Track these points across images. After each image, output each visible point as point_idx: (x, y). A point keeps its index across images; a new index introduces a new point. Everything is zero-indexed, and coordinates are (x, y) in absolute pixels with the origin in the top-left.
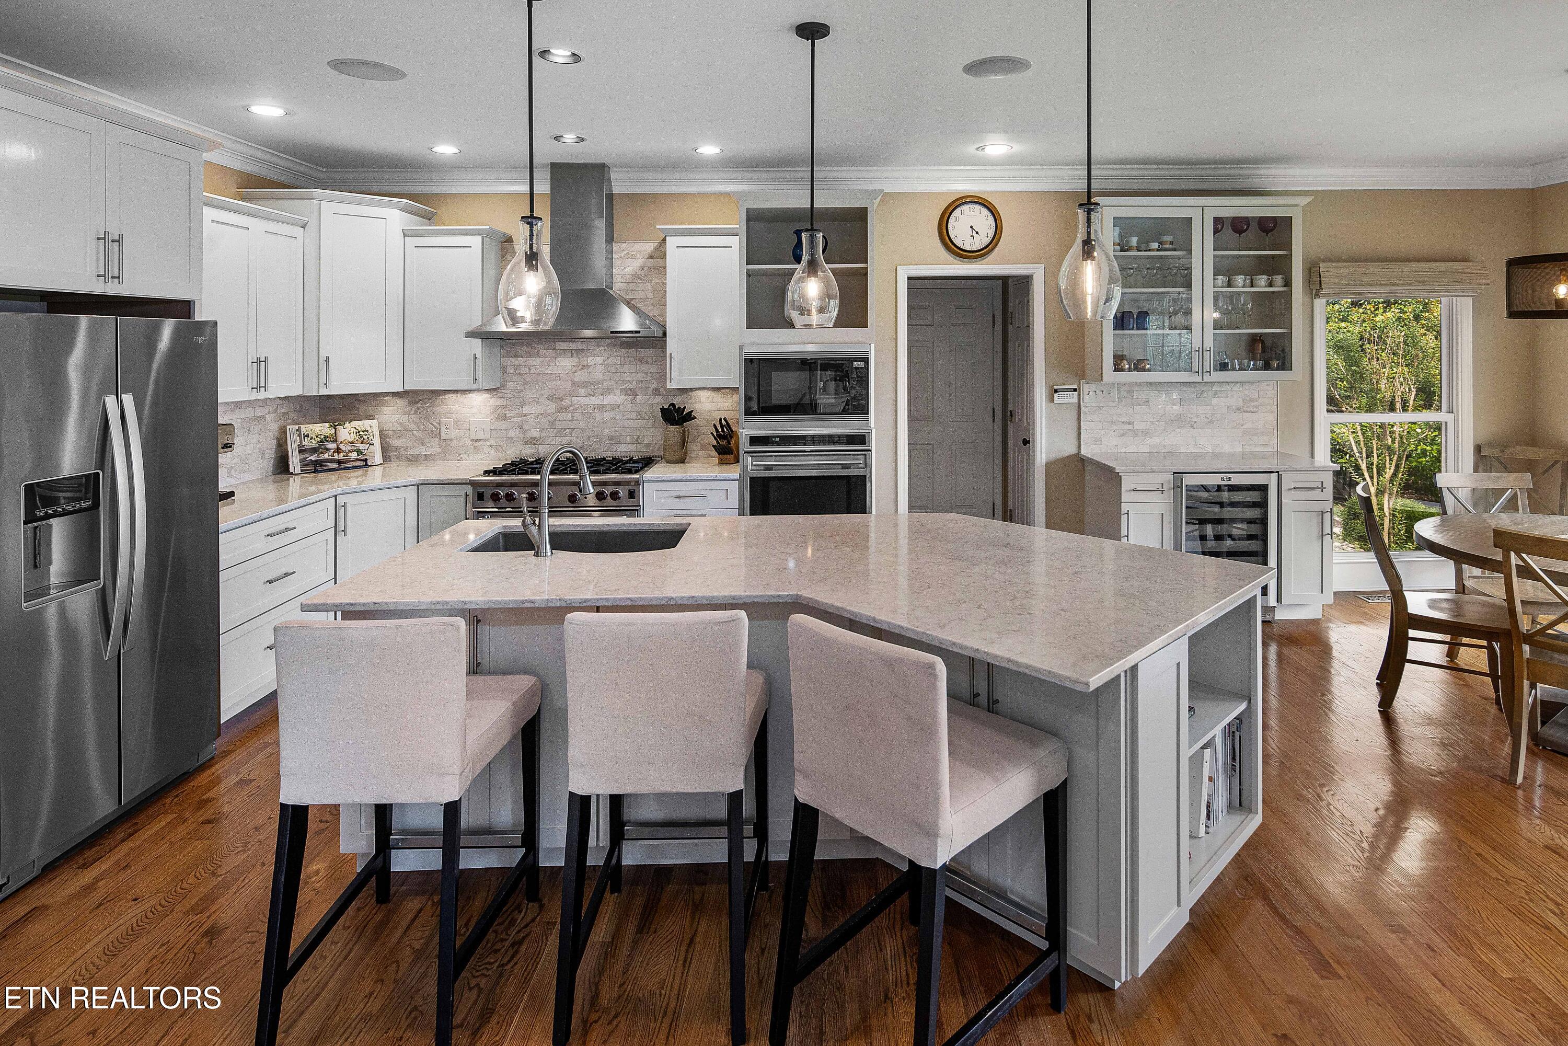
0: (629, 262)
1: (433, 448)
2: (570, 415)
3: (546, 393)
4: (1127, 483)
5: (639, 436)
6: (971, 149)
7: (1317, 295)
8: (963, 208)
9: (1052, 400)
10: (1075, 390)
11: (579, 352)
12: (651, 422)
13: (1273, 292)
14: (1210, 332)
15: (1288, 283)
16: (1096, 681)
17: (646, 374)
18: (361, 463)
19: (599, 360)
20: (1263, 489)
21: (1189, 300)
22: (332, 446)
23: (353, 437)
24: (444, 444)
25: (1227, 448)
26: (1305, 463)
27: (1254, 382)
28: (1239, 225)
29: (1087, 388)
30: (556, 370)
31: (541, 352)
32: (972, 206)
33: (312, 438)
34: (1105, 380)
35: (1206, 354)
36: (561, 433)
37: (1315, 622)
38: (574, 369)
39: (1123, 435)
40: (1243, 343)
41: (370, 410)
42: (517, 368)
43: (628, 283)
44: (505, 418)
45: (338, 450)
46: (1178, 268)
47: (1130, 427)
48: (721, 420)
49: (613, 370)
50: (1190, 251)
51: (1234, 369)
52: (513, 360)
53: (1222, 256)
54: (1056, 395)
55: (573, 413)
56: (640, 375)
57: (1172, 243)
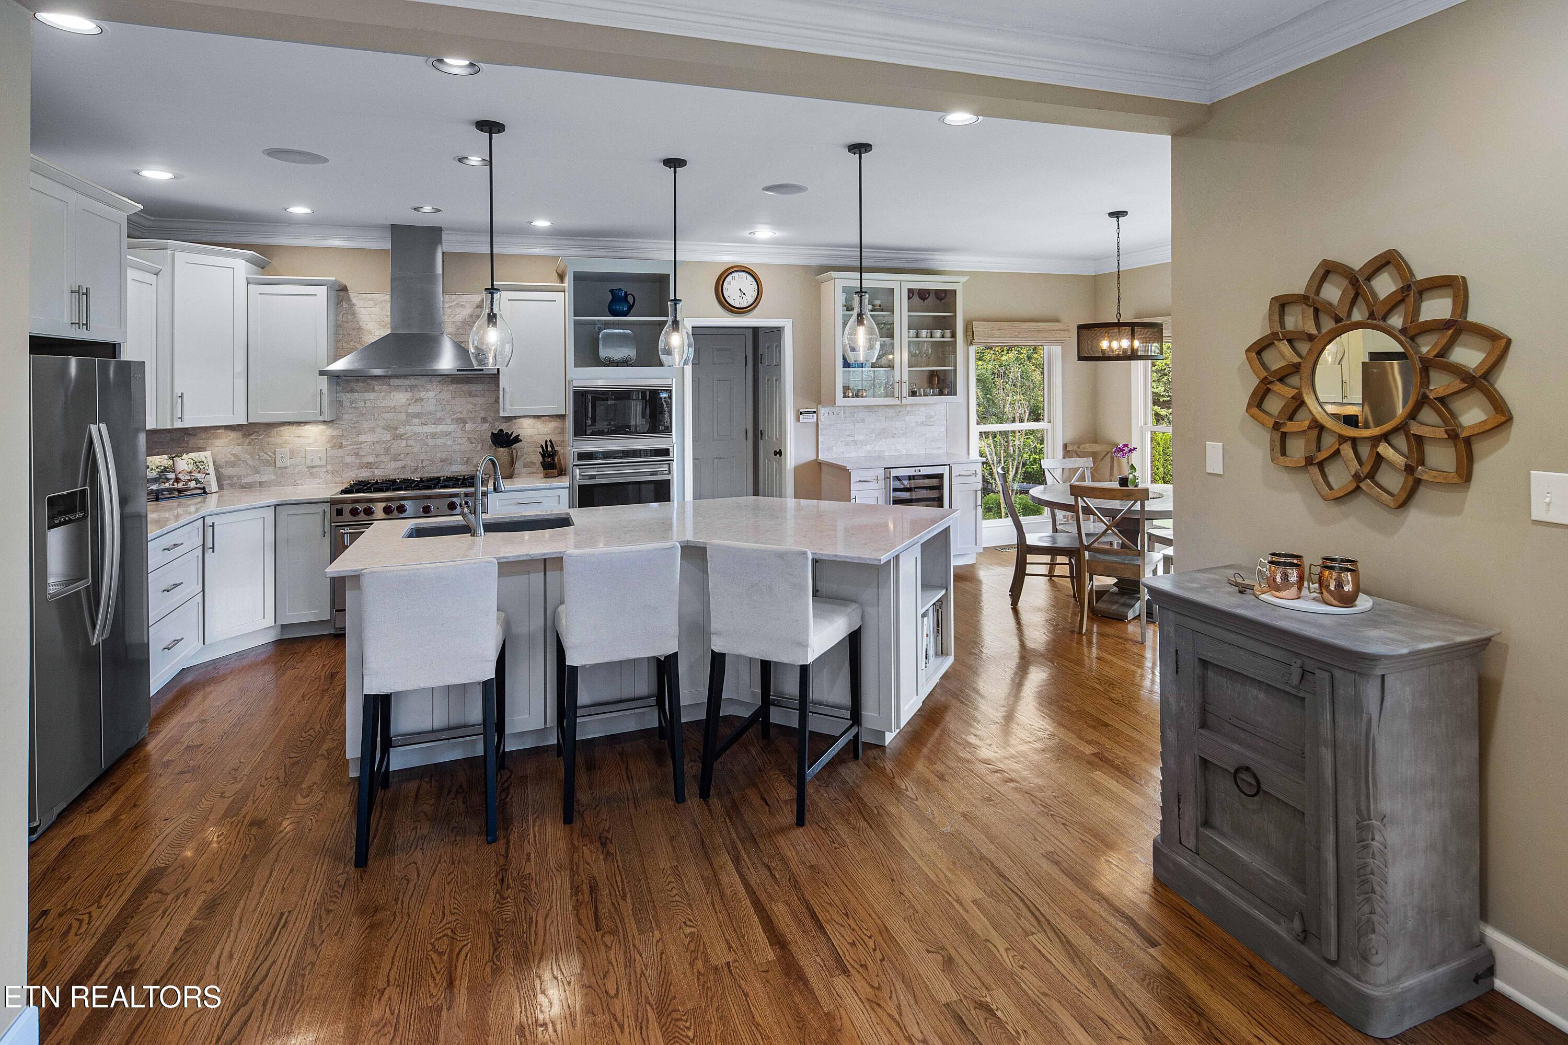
0: (458, 311)
1: (267, 475)
2: (404, 442)
3: (382, 423)
4: (854, 477)
5: (468, 458)
6: (746, 234)
7: (971, 344)
8: (734, 275)
9: (798, 420)
10: (814, 412)
11: (412, 387)
12: (480, 446)
13: (944, 341)
14: (906, 369)
15: (954, 335)
16: (884, 558)
17: (475, 405)
18: (199, 491)
19: (431, 394)
20: (940, 477)
21: (892, 345)
22: (172, 476)
23: (191, 467)
24: (279, 472)
25: (915, 452)
26: (964, 459)
27: (932, 404)
28: (923, 294)
29: (823, 411)
30: (391, 404)
31: (377, 388)
32: (741, 273)
33: (152, 469)
34: (837, 404)
35: (904, 385)
36: (396, 458)
37: (972, 566)
38: (408, 402)
39: (847, 445)
40: (926, 375)
41: (201, 443)
42: (353, 401)
43: (458, 329)
44: (341, 446)
45: (177, 480)
46: (885, 324)
47: (851, 438)
48: (546, 441)
49: (444, 402)
50: (892, 311)
51: (920, 395)
52: (349, 395)
53: (912, 316)
54: (801, 416)
55: (407, 439)
56: (470, 407)
57: (880, 306)
